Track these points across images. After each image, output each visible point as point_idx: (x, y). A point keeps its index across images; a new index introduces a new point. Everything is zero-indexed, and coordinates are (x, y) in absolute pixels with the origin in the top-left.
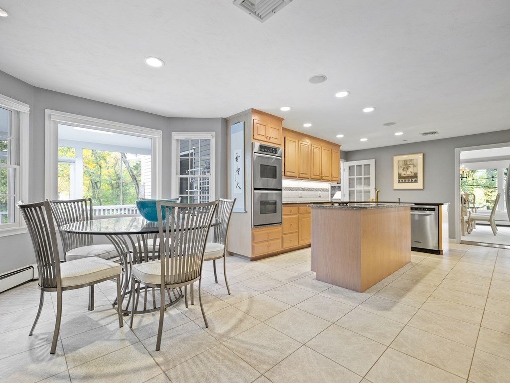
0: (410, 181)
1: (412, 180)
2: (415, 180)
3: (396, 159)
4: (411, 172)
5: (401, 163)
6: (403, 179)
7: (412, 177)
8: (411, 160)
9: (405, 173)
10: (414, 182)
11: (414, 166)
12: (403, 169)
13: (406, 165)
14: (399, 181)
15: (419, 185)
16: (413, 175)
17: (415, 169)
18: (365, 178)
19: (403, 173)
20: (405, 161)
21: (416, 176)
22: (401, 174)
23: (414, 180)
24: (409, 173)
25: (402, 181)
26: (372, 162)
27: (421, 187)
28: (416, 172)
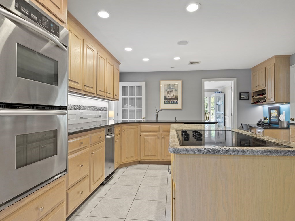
0: (173, 102)
1: (174, 102)
2: (177, 102)
3: (163, 83)
4: (173, 95)
5: (166, 88)
6: (167, 100)
7: (174, 99)
8: (173, 85)
9: (169, 95)
10: (175, 103)
11: (176, 90)
12: (168, 92)
13: (170, 89)
14: (165, 102)
15: (179, 106)
16: (174, 97)
17: (176, 92)
18: (137, 99)
19: (168, 96)
20: (169, 85)
21: (176, 98)
22: (166, 96)
23: (175, 101)
24: (172, 96)
25: (167, 102)
26: (143, 84)
27: (180, 108)
28: (176, 95)
